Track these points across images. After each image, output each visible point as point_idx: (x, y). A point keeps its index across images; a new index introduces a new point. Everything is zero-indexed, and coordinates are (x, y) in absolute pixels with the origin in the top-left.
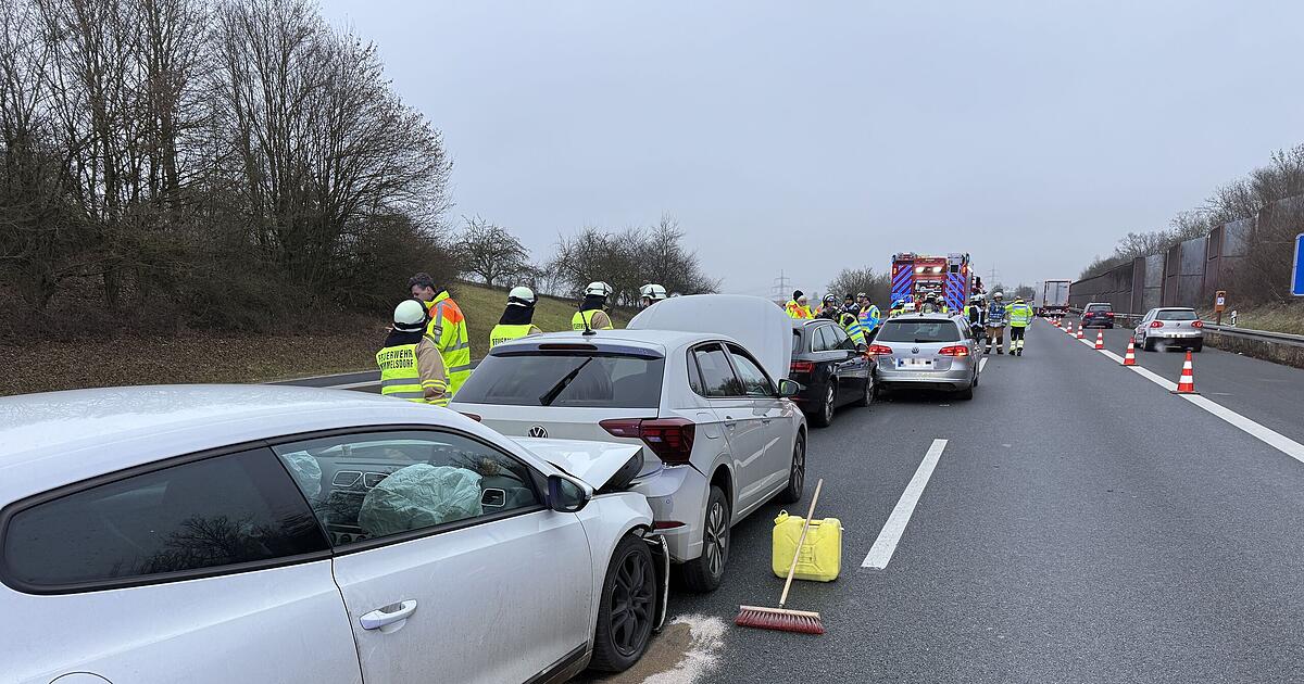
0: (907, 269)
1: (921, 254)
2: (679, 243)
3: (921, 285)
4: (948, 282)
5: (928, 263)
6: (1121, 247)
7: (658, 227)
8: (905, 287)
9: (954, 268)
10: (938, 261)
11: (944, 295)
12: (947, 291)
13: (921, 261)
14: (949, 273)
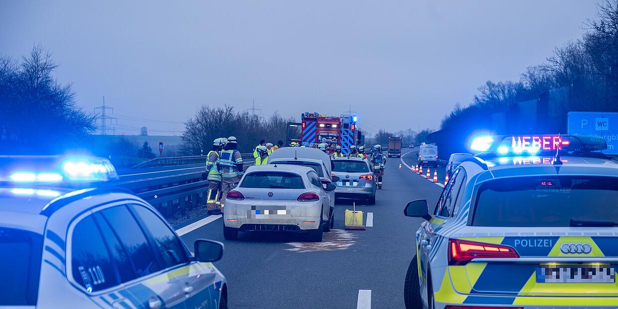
0: (311, 125)
1: (322, 114)
2: (52, 74)
3: (323, 136)
4: (342, 135)
5: (329, 121)
6: (480, 95)
7: (29, 57)
8: (311, 138)
9: (346, 126)
10: (335, 120)
11: (340, 145)
12: (341, 142)
13: (323, 119)
14: (343, 129)
